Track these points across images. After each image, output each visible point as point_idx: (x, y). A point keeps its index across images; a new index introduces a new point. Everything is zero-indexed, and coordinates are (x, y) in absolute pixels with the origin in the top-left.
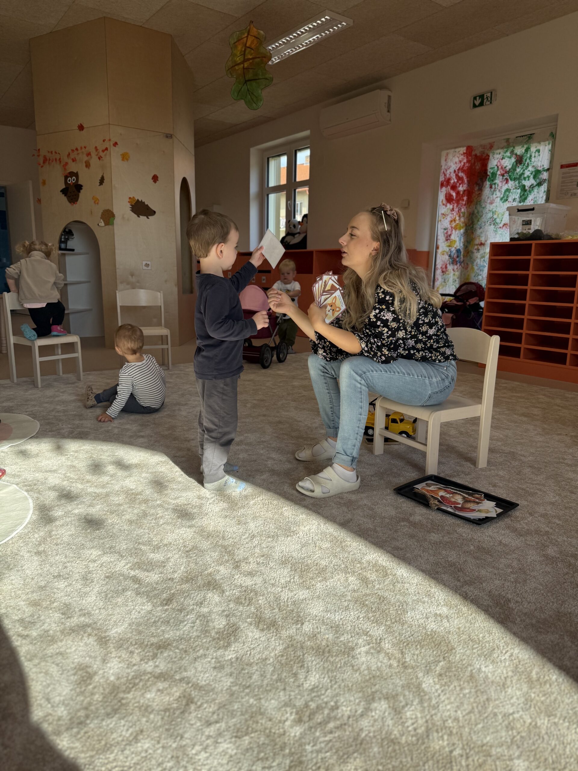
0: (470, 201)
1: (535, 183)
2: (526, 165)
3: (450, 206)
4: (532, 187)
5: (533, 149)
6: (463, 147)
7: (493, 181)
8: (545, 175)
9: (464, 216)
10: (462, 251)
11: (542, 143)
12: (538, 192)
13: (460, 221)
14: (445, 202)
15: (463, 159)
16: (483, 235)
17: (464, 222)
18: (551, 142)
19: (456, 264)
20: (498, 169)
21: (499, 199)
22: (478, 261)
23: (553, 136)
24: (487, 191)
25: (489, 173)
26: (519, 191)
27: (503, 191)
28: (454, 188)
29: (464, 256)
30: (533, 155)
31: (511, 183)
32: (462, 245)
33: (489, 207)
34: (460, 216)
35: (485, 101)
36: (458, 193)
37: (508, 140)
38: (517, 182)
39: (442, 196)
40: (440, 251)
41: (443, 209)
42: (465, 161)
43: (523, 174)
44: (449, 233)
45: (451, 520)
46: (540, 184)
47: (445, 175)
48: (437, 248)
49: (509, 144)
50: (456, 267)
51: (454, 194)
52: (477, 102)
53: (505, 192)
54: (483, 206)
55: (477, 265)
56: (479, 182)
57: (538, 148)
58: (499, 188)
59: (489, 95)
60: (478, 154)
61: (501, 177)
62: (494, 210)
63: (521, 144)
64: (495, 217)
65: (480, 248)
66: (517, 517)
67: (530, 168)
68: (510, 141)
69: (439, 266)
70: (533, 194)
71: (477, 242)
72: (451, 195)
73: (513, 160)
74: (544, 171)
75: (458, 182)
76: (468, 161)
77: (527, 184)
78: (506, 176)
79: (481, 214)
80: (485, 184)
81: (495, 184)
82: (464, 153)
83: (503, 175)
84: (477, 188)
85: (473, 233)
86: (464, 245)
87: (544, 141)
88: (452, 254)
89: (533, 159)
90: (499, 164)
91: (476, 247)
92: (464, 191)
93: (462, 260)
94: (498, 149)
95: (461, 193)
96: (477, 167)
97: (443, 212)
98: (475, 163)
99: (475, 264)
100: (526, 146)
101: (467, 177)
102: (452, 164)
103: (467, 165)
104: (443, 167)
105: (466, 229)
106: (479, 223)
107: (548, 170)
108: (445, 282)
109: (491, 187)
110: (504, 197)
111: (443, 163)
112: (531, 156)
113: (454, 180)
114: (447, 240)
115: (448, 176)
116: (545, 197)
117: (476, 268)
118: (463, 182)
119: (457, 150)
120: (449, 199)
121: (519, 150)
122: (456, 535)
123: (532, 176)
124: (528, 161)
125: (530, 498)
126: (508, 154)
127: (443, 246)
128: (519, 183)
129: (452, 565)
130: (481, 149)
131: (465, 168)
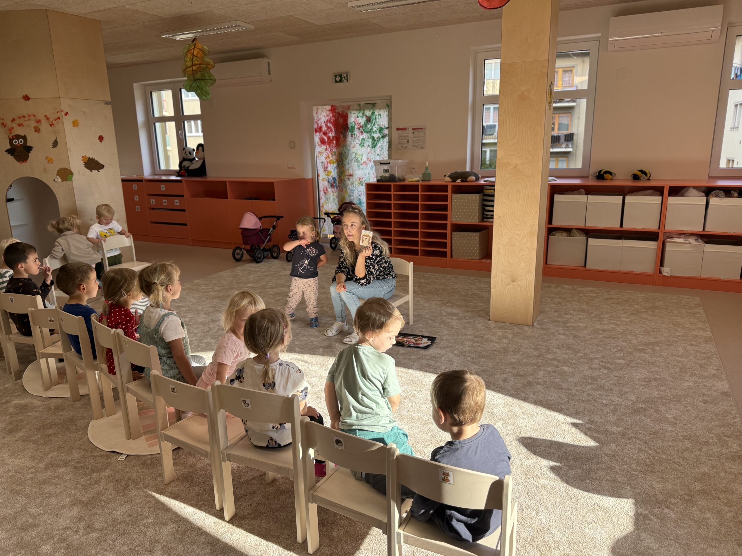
0: (338, 145)
1: (380, 136)
2: (373, 123)
3: (324, 147)
4: (379, 138)
5: (377, 113)
6: (328, 105)
7: (353, 132)
8: (386, 132)
9: (335, 154)
10: (337, 179)
11: (382, 110)
12: (383, 142)
13: (333, 158)
14: (320, 143)
15: (330, 114)
16: (350, 169)
17: (336, 159)
18: (387, 111)
19: (334, 188)
20: (355, 124)
21: (358, 145)
22: (350, 186)
23: (389, 107)
24: (349, 139)
25: (349, 127)
26: (371, 140)
27: (361, 140)
28: (325, 134)
29: (338, 182)
30: (377, 117)
31: (365, 135)
32: (336, 174)
33: (353, 150)
34: (332, 154)
35: (343, 79)
36: (329, 138)
37: (359, 105)
38: (369, 134)
39: (317, 139)
40: (320, 178)
41: (319, 149)
42: (331, 115)
43: (372, 129)
44: (326, 166)
45: (415, 349)
46: (383, 137)
47: (318, 124)
48: (318, 176)
49: (360, 108)
50: (334, 190)
51: (326, 138)
52: (338, 79)
53: (362, 140)
54: (348, 149)
55: (349, 189)
56: (343, 131)
57: (380, 113)
58: (357, 137)
59: (345, 75)
60: (340, 112)
61: (358, 130)
62: (356, 152)
63: (368, 108)
64: (357, 157)
65: (350, 178)
66: (438, 343)
67: (376, 126)
68: (361, 106)
69: (321, 189)
70: (380, 143)
71: (347, 174)
72: (323, 139)
73: (364, 119)
74: (385, 128)
75: (327, 129)
76: (333, 116)
77: (376, 136)
78: (361, 129)
79: (347, 154)
80: (347, 134)
81: (354, 134)
82: (330, 110)
83: (359, 129)
84: (342, 136)
85: (343, 167)
86: (338, 175)
87: (383, 109)
88: (330, 181)
89: (377, 120)
90: (355, 121)
91: (347, 177)
92: (333, 137)
93: (338, 185)
94: (353, 110)
95: (331, 138)
96: (341, 121)
97: (319, 151)
98: (338, 118)
99: (348, 188)
100: (372, 111)
101: (334, 127)
102: (322, 117)
103: (333, 118)
104: (315, 118)
105: (338, 164)
106: (347, 161)
107: (388, 128)
108: (327, 200)
109: (352, 136)
110: (361, 144)
111: (315, 115)
112: (376, 118)
113: (324, 128)
114: (325, 171)
115: (320, 125)
116: (387, 146)
117: (349, 191)
118: (331, 131)
119: (324, 107)
120: (323, 142)
121: (368, 113)
122: (421, 355)
123: (378, 131)
124: (374, 121)
125: (438, 334)
126: (361, 114)
127: (322, 175)
128: (370, 135)
129: (427, 364)
130: (341, 109)
131: (332, 121)
